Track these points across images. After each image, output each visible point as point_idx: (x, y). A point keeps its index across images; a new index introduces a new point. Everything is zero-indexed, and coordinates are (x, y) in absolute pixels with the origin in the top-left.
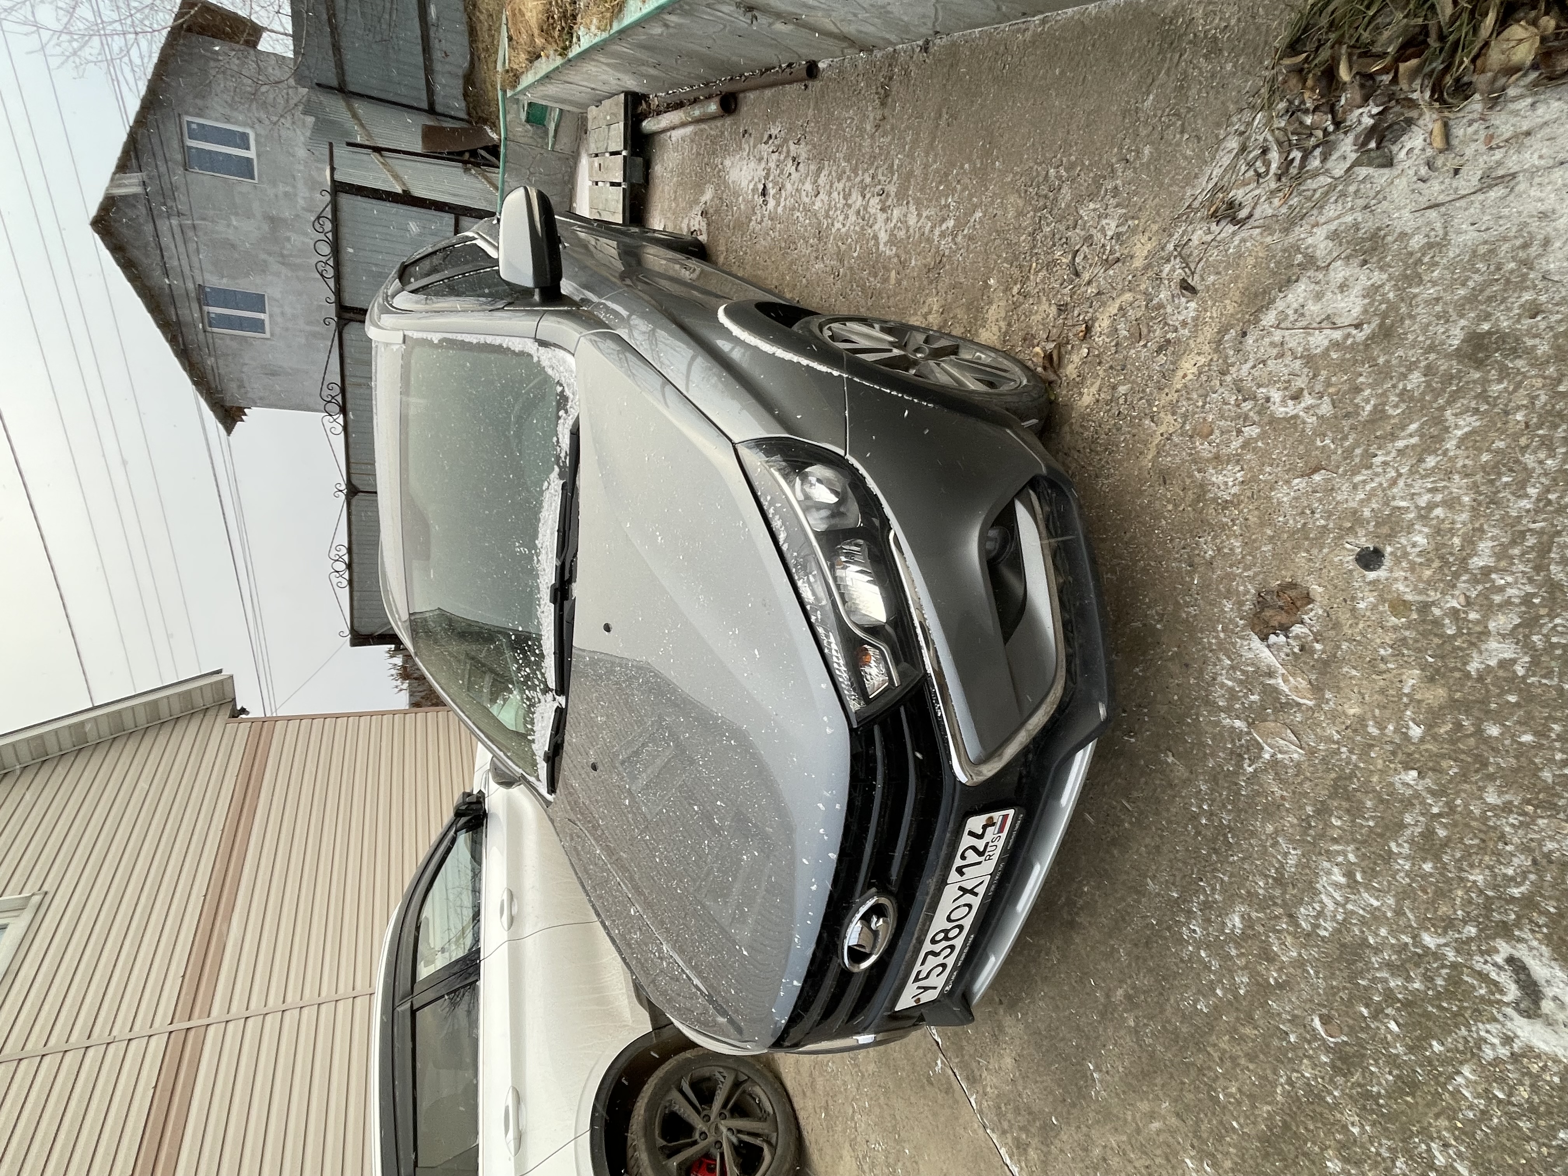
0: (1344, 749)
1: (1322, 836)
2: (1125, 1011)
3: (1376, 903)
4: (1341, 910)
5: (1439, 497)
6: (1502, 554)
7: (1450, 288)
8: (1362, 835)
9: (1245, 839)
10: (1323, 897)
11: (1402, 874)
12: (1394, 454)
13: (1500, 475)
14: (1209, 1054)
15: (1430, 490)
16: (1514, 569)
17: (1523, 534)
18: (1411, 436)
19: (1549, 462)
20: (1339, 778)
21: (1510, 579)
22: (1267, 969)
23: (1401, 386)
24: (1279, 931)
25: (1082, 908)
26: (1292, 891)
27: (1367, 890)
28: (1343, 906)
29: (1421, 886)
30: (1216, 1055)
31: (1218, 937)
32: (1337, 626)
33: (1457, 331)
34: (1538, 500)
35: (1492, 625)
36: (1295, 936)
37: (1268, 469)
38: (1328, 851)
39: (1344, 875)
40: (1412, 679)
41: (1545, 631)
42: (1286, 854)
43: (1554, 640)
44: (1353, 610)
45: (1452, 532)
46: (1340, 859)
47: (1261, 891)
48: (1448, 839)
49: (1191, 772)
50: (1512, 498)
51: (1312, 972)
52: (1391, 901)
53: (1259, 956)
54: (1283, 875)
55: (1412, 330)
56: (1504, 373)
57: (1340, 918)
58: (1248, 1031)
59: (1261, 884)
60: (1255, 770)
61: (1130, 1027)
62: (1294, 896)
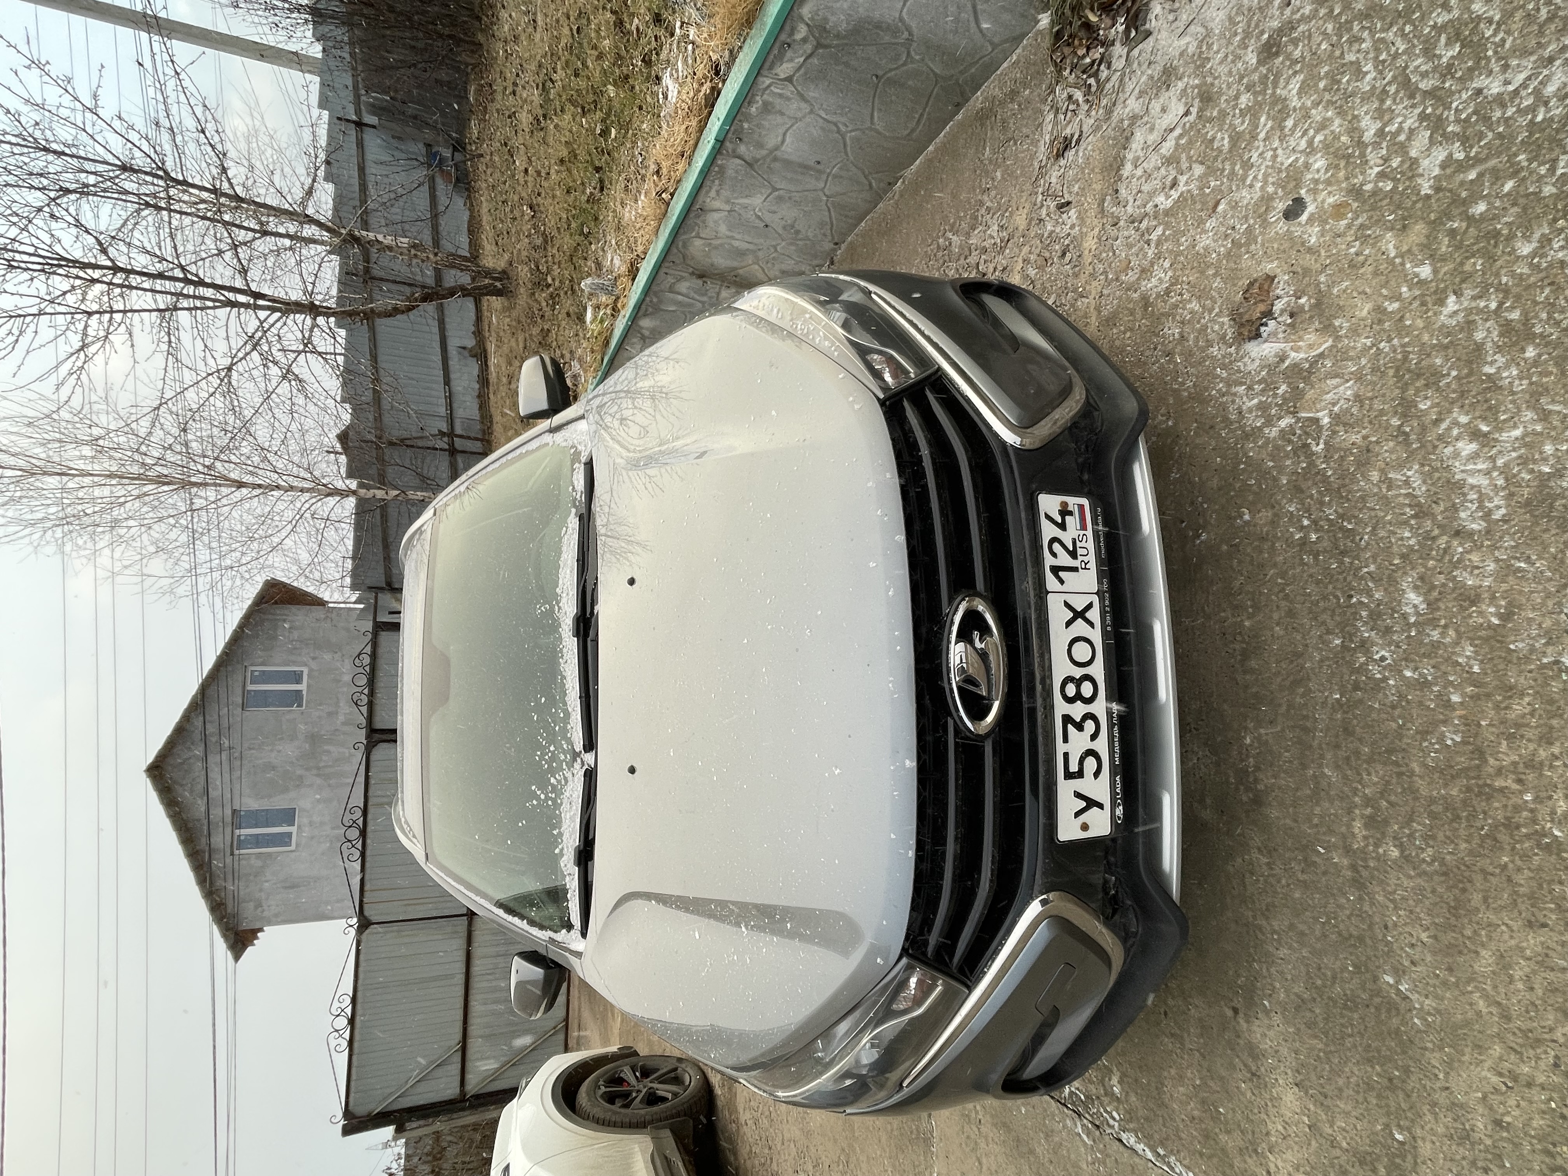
0: (1383, 344)
1: (1424, 429)
2: (1377, 846)
3: (1517, 433)
4: (1495, 474)
5: (1311, 132)
6: (1380, 113)
7: (1229, 43)
8: (1454, 391)
9: (1360, 510)
10: (1471, 481)
11: (1517, 382)
12: (1262, 144)
13: (1339, 82)
14: (1502, 790)
15: (1302, 136)
16: (1397, 112)
17: (1384, 91)
18: (1265, 125)
19: (1363, 46)
20: (1397, 370)
21: (1400, 119)
22: (1481, 613)
23: (1237, 111)
24: (1459, 561)
25: (1257, 768)
26: (1438, 509)
27: (1501, 430)
28: (1495, 468)
29: (1540, 373)
30: (1509, 783)
31: (1409, 637)
32: (1306, 271)
33: (1250, 55)
34: (1376, 67)
35: (1413, 153)
36: (1478, 547)
37: (1183, 239)
38: (1440, 438)
39: (1471, 441)
40: (1390, 244)
41: (1452, 118)
42: (1407, 483)
43: (1463, 116)
44: (1310, 250)
45: (1337, 138)
46: (1455, 432)
47: (1412, 542)
48: (1525, 314)
49: (1273, 507)
50: (1359, 84)
51: (1522, 565)
52: (1529, 415)
53: (1463, 609)
54: (1419, 505)
55: (1221, 83)
56: (1295, 42)
57: (1501, 482)
58: (1519, 707)
59: (1407, 534)
60: (1325, 444)
61: (1395, 862)
62: (1446, 510)
